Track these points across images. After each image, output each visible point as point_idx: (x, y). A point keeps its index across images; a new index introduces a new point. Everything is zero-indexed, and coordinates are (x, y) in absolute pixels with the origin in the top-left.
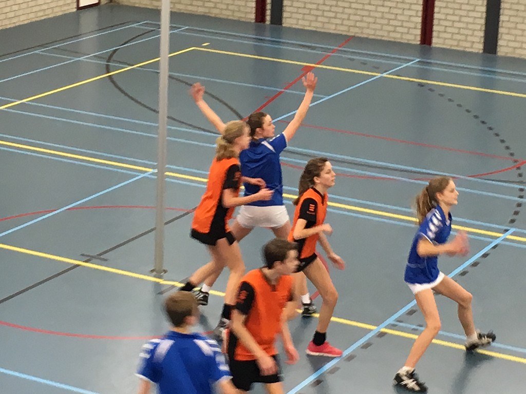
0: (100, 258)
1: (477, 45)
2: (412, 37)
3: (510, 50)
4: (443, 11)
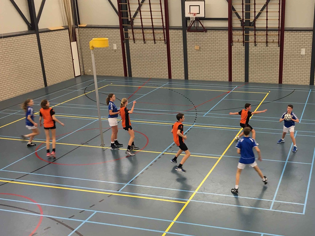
0: (86, 143)
1: (183, 77)
2: (166, 77)
3: (191, 78)
4: (173, 69)
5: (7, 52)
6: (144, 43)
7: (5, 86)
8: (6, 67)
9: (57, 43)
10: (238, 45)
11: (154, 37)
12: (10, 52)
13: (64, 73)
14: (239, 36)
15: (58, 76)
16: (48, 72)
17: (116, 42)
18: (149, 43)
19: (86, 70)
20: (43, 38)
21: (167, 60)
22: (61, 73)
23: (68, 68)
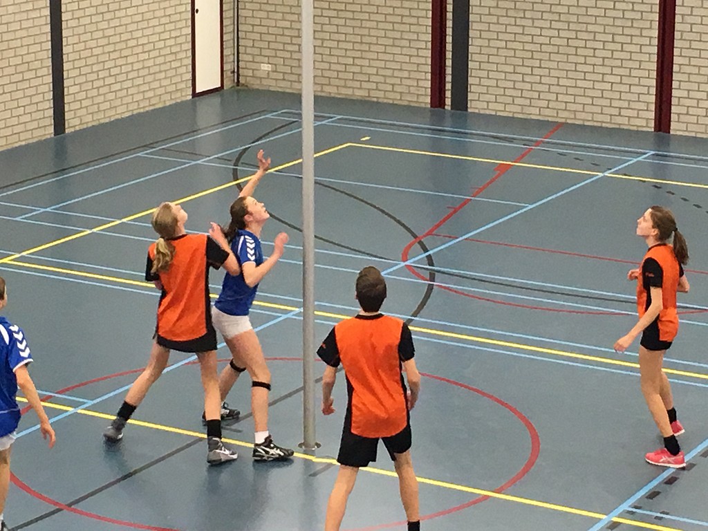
2: (640, 123)
4: (684, 86)
13: (146, 72)
15: (118, 86)
16: (77, 64)
19: (249, 65)
21: (655, 33)
22: (134, 74)
23: (167, 51)
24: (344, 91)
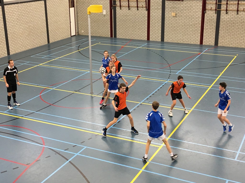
0: (78, 91)
1: (159, 40)
2: (145, 39)
3: (167, 40)
4: (152, 33)
5: (21, 15)
6: (129, 10)
7: (18, 41)
8: (20, 26)
9: (59, 9)
10: (211, 13)
11: (137, 5)
12: (24, 15)
13: (63, 33)
14: (212, 5)
15: (58, 35)
16: (51, 32)
17: (105, 8)
18: (133, 9)
19: (80, 31)
20: (49, 4)
21: (147, 24)
22: (61, 33)
23: (66, 29)
24: (96, 35)
